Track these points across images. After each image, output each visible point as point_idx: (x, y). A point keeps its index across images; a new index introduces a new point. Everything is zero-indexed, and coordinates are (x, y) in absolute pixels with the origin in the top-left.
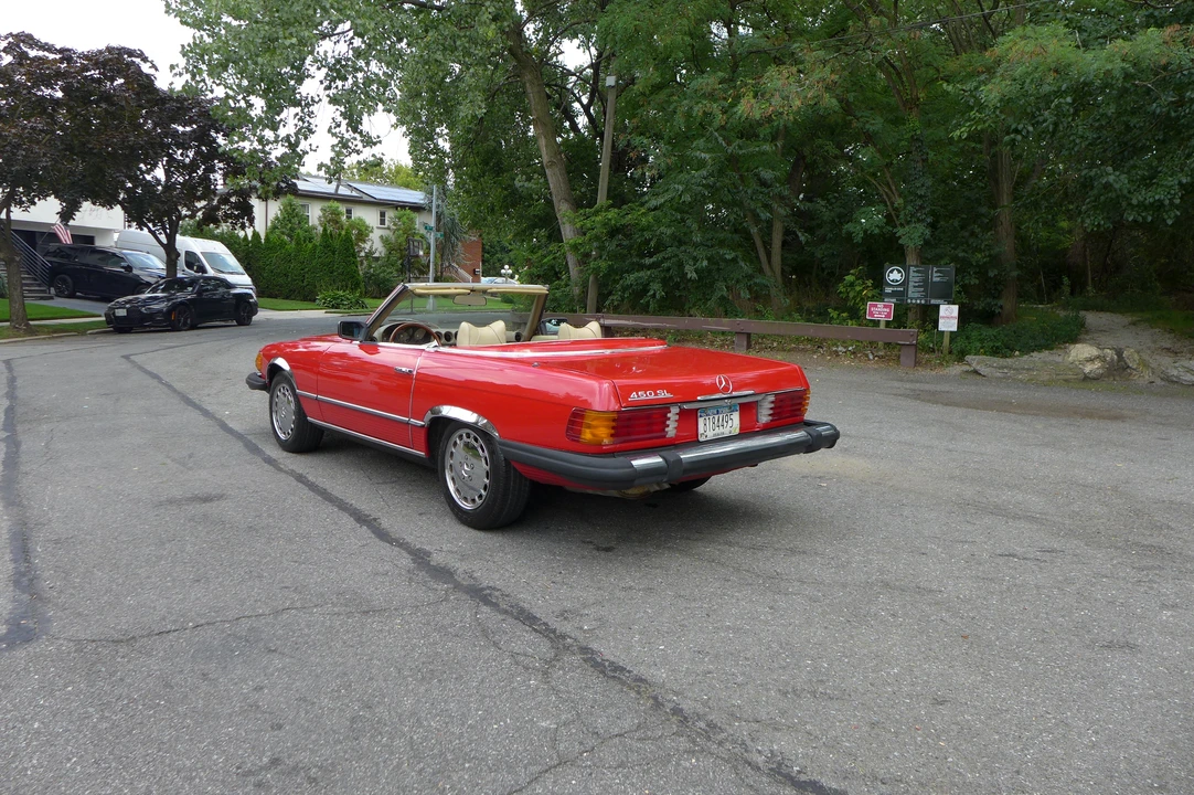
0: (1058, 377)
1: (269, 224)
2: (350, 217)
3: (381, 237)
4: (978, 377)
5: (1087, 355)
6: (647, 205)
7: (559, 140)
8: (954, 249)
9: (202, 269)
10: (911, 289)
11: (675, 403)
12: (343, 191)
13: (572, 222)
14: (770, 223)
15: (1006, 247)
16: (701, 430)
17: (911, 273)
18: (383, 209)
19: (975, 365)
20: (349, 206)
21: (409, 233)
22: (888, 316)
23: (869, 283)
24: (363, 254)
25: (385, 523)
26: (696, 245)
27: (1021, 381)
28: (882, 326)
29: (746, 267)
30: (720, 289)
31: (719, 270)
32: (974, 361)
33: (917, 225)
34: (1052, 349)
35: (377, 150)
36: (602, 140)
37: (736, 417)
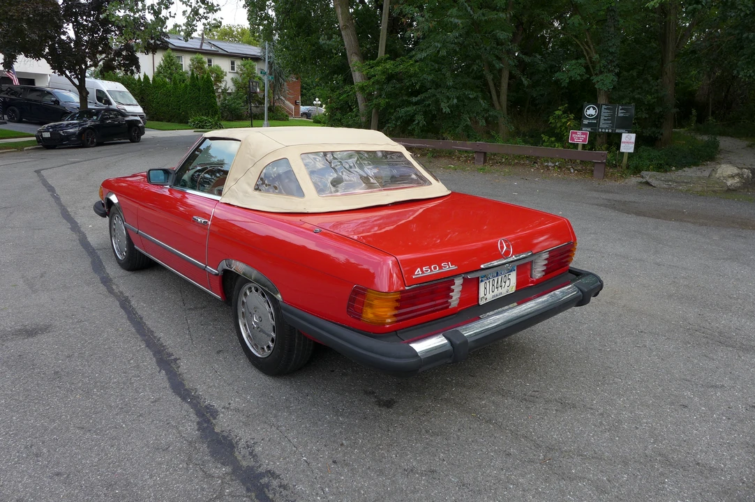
0: (708, 189)
1: (156, 70)
2: (210, 65)
3: (232, 79)
4: (650, 188)
5: (729, 173)
6: (413, 59)
7: (351, 10)
8: (632, 91)
9: (108, 102)
10: (602, 122)
11: (457, 275)
12: (206, 47)
13: (360, 70)
14: (500, 71)
15: (669, 91)
16: (481, 294)
17: (603, 110)
18: (233, 60)
19: (647, 179)
20: (210, 57)
21: (250, 75)
22: (584, 140)
23: (572, 116)
24: (220, 91)
25: (184, 367)
26: (448, 88)
27: (681, 191)
28: (580, 148)
29: (483, 103)
30: (465, 120)
31: (464, 105)
32: (648, 175)
33: (609, 75)
34: (698, 166)
35: (217, 15)
36: (381, 10)
37: (513, 277)
